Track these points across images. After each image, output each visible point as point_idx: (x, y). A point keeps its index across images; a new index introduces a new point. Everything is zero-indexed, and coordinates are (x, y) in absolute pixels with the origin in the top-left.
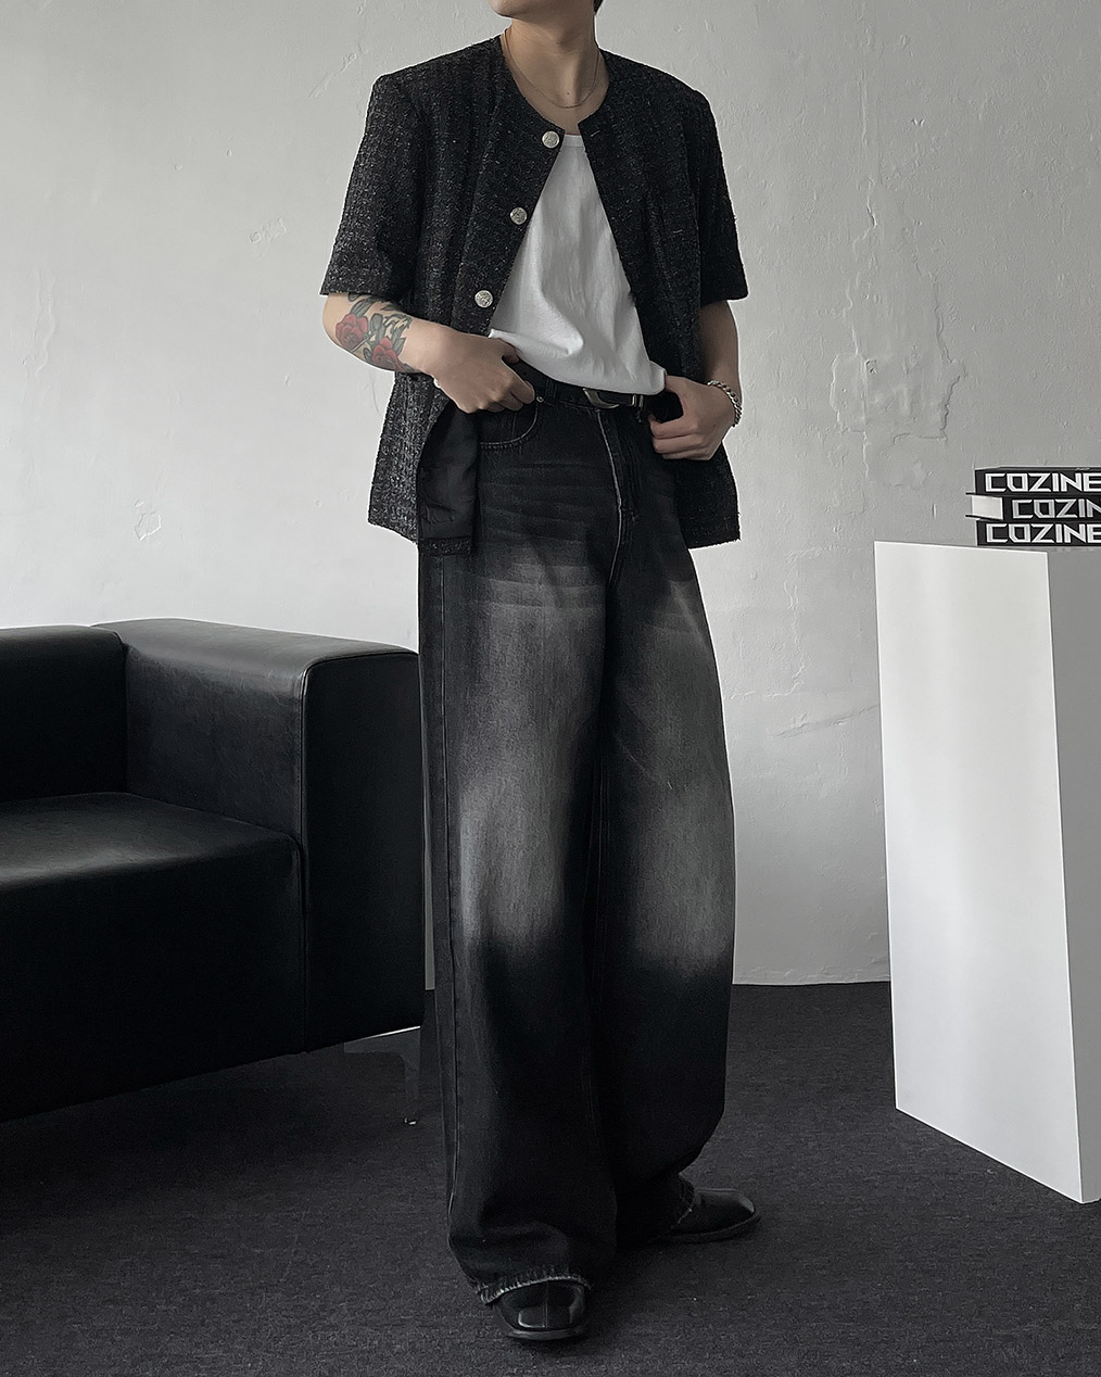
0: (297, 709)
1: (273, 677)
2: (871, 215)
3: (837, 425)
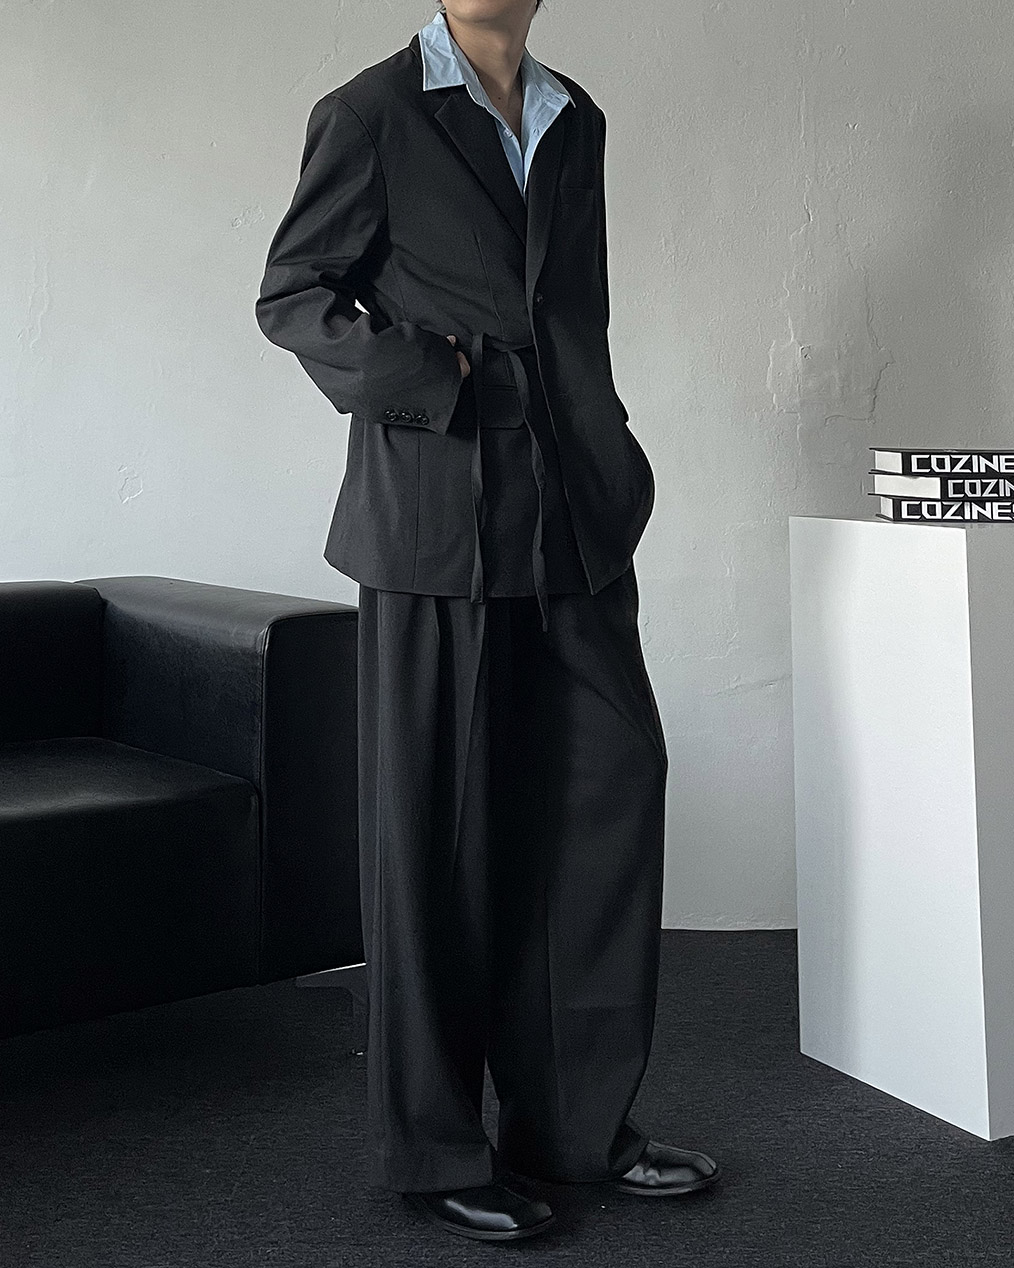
0: (258, 663)
1: (237, 633)
2: (807, 211)
3: (774, 408)
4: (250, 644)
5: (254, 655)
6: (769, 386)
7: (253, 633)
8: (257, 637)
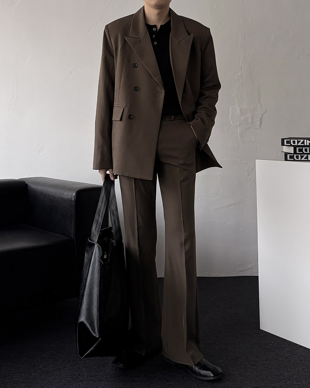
0: (73, 203)
1: (66, 194)
2: (241, 68)
3: (231, 125)
4: (71, 197)
5: (71, 201)
6: (230, 119)
7: (71, 194)
8: (72, 195)
